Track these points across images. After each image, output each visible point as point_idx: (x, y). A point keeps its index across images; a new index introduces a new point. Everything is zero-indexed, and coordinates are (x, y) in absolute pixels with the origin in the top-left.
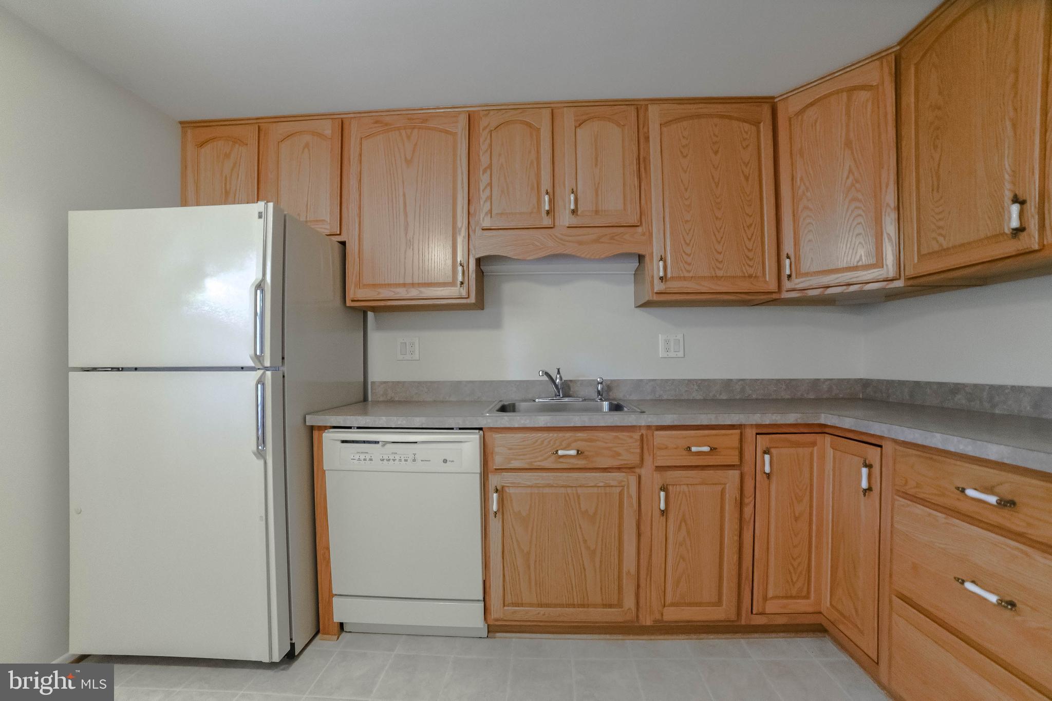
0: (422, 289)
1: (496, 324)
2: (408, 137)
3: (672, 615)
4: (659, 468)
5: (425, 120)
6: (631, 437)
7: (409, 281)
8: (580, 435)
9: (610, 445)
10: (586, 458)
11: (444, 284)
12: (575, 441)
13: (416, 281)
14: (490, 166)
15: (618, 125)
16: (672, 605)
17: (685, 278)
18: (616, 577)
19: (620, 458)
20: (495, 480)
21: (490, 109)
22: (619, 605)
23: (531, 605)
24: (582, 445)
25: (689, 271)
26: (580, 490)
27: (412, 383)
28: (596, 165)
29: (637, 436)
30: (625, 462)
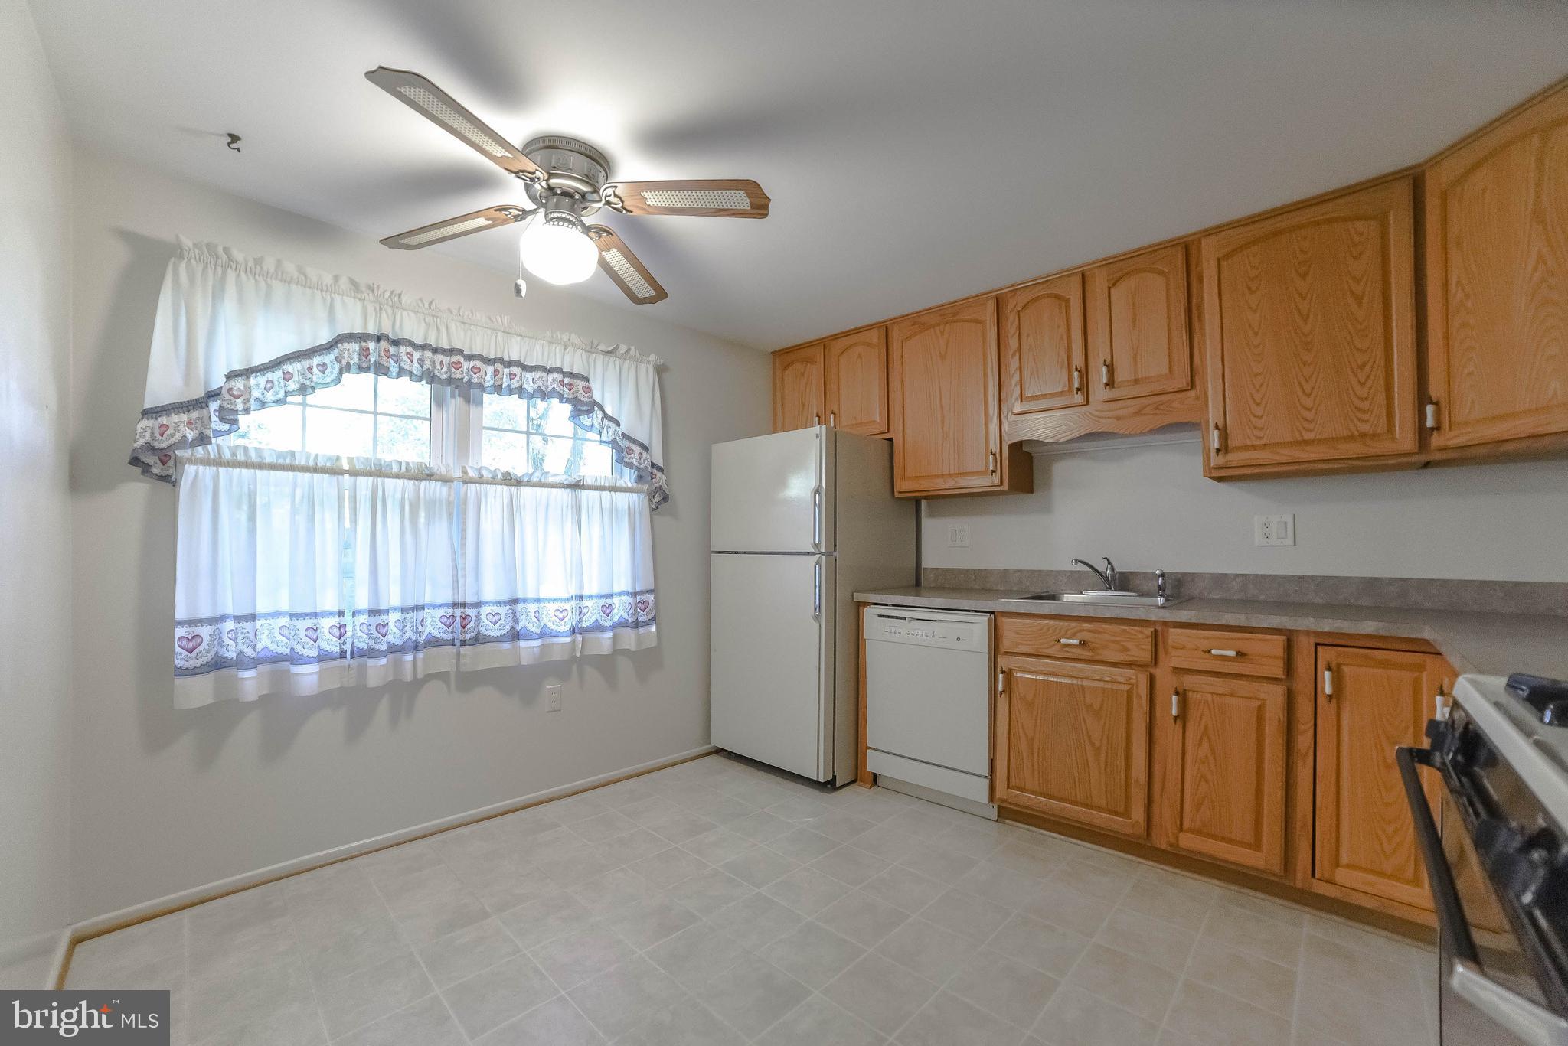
0: (958, 479)
1: (1047, 509)
2: (942, 333)
3: (1189, 842)
4: (1178, 671)
5: (956, 314)
6: (1141, 632)
7: (946, 472)
8: (1086, 625)
9: (1118, 639)
10: (1092, 649)
11: (978, 473)
12: (1081, 631)
13: (952, 472)
14: (1020, 349)
15: (1161, 273)
16: (1190, 831)
17: (1254, 447)
18: (1123, 782)
19: (1128, 653)
20: (1003, 662)
21: (1015, 290)
22: (1126, 813)
23: (1033, 792)
24: (1086, 636)
25: (1261, 438)
26: (1085, 683)
27: (961, 571)
28: (1134, 326)
29: (1149, 631)
30: (1136, 659)
